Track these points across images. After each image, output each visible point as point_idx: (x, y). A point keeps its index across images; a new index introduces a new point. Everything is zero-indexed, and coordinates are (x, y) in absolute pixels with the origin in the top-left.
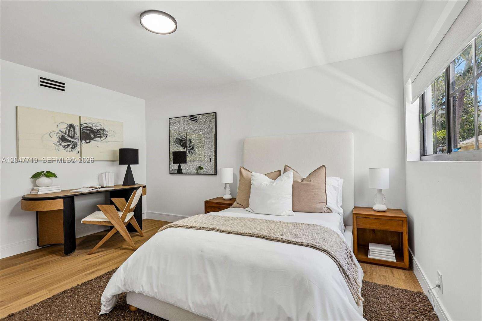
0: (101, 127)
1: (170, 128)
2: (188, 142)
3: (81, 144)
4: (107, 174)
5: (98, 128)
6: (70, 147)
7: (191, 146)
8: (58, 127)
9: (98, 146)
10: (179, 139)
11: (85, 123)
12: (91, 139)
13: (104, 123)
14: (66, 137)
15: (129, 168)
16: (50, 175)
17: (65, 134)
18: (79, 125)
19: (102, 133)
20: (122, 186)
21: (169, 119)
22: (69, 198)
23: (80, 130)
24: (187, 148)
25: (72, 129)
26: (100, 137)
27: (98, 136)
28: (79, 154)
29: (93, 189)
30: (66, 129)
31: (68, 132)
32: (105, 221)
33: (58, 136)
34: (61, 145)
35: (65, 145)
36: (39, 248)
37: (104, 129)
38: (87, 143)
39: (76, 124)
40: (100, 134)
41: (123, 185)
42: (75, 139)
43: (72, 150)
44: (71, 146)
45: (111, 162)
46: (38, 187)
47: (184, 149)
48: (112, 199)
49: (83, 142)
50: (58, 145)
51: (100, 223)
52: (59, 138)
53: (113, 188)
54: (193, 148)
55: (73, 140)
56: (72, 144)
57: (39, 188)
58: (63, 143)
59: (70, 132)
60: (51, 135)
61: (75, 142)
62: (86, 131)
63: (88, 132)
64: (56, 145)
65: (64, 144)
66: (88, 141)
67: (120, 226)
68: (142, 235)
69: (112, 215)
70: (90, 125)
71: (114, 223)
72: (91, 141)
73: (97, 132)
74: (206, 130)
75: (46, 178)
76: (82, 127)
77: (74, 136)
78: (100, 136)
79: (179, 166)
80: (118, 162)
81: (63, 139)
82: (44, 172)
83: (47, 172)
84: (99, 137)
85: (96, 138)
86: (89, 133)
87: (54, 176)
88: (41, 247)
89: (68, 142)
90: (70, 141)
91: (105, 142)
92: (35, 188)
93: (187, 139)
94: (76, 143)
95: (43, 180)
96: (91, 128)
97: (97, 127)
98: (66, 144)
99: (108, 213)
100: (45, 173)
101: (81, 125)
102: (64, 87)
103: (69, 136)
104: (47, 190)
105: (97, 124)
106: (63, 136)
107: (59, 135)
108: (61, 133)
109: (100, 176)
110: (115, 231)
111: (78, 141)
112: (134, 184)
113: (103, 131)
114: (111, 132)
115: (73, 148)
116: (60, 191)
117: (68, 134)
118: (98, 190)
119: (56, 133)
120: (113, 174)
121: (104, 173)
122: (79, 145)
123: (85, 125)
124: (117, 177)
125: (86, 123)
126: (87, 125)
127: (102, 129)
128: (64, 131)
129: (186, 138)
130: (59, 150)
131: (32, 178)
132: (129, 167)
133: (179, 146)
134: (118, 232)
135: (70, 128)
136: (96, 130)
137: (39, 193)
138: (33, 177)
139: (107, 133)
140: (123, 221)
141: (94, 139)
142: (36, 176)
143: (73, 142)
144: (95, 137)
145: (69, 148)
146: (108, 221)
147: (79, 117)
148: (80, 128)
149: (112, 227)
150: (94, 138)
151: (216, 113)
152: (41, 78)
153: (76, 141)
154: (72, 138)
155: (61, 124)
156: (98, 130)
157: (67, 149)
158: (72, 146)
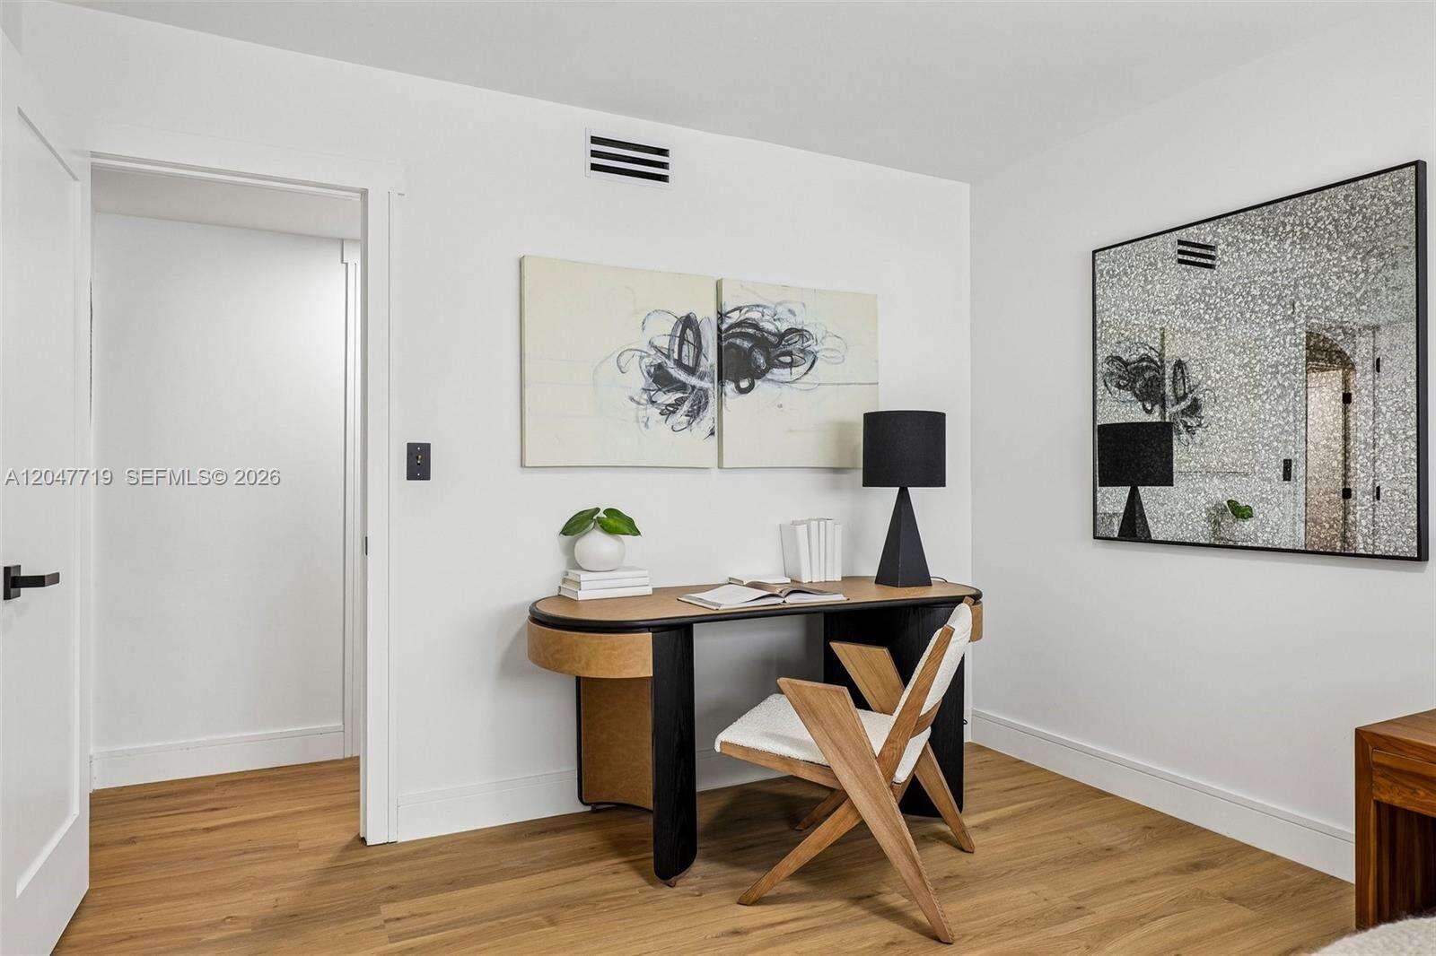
0: (793, 320)
1: (1098, 302)
2: (1169, 371)
3: (721, 394)
4: (814, 524)
5: (783, 327)
6: (682, 412)
7: (1185, 397)
8: (643, 329)
9: (780, 406)
10: (1126, 364)
11: (735, 307)
12: (757, 374)
13: (804, 305)
14: (670, 370)
15: (903, 503)
16: (617, 523)
17: (668, 357)
18: (714, 317)
19: (798, 346)
20: (873, 586)
21: (1094, 252)
22: (674, 632)
23: (719, 338)
24: (1163, 407)
25: (690, 335)
26: (791, 365)
27: (782, 359)
28: (715, 439)
29: (766, 593)
30: (672, 336)
31: (676, 350)
32: (811, 759)
33: (644, 367)
34: (653, 402)
35: (668, 402)
36: (582, 809)
37: (802, 330)
38: (743, 391)
39: (705, 314)
40: (790, 354)
41: (881, 579)
42: (701, 378)
43: (690, 424)
44: (686, 407)
45: (830, 476)
46: (581, 569)
47: (1149, 412)
48: (835, 646)
49: (730, 387)
50: (645, 402)
51: (789, 765)
52: (649, 373)
53: (838, 598)
54: (1195, 408)
55: (693, 381)
56: (692, 397)
57: (584, 576)
58: (660, 393)
59: (685, 348)
60: (623, 362)
61: (701, 389)
62: (738, 341)
63: (746, 345)
64: (639, 403)
65: (666, 397)
66: (744, 384)
67: (876, 798)
68: (965, 846)
69: (837, 735)
70: (755, 315)
71: (847, 779)
72: (758, 383)
73: (780, 343)
74: (1336, 284)
75: (603, 535)
76: (724, 327)
77: (696, 365)
78: (787, 359)
79: (1134, 501)
80: (859, 476)
81: (661, 378)
82: (597, 510)
83: (610, 512)
84: (784, 365)
85: (775, 370)
86: (751, 349)
87: (629, 527)
88: (588, 808)
89: (677, 390)
90: (682, 387)
91: (808, 387)
92: (573, 574)
93: (1162, 361)
94: (705, 391)
95: (596, 543)
96: (756, 326)
97: (777, 323)
98: (671, 398)
99: (822, 723)
100: (601, 514)
101: (721, 316)
102: (663, 165)
103: (679, 363)
104: (607, 584)
105: (780, 309)
106: (660, 367)
107: (647, 361)
108: (653, 352)
109: (787, 535)
110: (851, 822)
111: (710, 385)
112: (926, 581)
113: (802, 336)
114: (829, 342)
115: (694, 414)
116: (649, 591)
117: (676, 356)
118: (780, 601)
119: (638, 353)
120: (839, 527)
121: (802, 522)
122: (713, 401)
123: (735, 317)
124: (854, 541)
125: (740, 309)
126: (742, 318)
127: (797, 330)
128: (663, 343)
129: (1161, 355)
130: (646, 425)
131: (565, 534)
132: (903, 499)
133: (1128, 395)
134: (863, 823)
135: (683, 332)
136: (774, 335)
137: (582, 596)
138: (566, 531)
139: (814, 348)
140: (890, 776)
141: (769, 376)
142: (576, 526)
143: (694, 387)
144: (771, 365)
145: (680, 417)
146: (821, 760)
147: (715, 283)
148: (719, 329)
149: (837, 796)
150: (767, 370)
151: (1419, 167)
152: (595, 140)
153: (705, 384)
154: (691, 371)
155: (651, 318)
156: (781, 336)
157: (673, 419)
158: (692, 406)
